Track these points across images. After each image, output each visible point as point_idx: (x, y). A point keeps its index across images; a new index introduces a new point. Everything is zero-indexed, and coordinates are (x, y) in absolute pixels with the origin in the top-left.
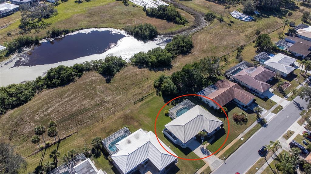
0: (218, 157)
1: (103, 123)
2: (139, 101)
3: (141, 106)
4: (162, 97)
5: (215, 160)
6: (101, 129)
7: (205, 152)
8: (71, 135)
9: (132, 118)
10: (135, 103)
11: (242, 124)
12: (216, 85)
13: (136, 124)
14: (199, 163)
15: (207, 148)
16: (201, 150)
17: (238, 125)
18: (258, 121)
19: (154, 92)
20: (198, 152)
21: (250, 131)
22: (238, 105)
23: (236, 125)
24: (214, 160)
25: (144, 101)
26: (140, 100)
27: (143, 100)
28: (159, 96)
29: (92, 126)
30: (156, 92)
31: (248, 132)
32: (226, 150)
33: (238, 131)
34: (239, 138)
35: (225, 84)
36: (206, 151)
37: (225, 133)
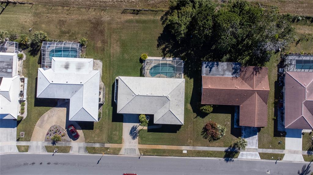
0: (140, 147)
1: (68, 14)
2: (132, 11)
3: (127, 21)
4: (164, 28)
5: (134, 148)
6: (60, 20)
7: (133, 134)
8: (25, 4)
9: (102, 32)
10: (124, 12)
11: (206, 138)
12: (242, 69)
13: (99, 44)
14: (116, 138)
15: (139, 131)
16: (132, 128)
17: (201, 135)
18: (229, 149)
19: (163, 11)
20: (127, 127)
21: (204, 151)
22: (235, 114)
23: (200, 133)
24: (132, 148)
25: (137, 17)
26: (134, 10)
27: (137, 14)
28: (161, 22)
29: (53, 8)
30: (164, 13)
31: (200, 151)
32: (155, 148)
33: (192, 141)
34: (183, 148)
35: (253, 78)
36: (135, 133)
37: (176, 132)
